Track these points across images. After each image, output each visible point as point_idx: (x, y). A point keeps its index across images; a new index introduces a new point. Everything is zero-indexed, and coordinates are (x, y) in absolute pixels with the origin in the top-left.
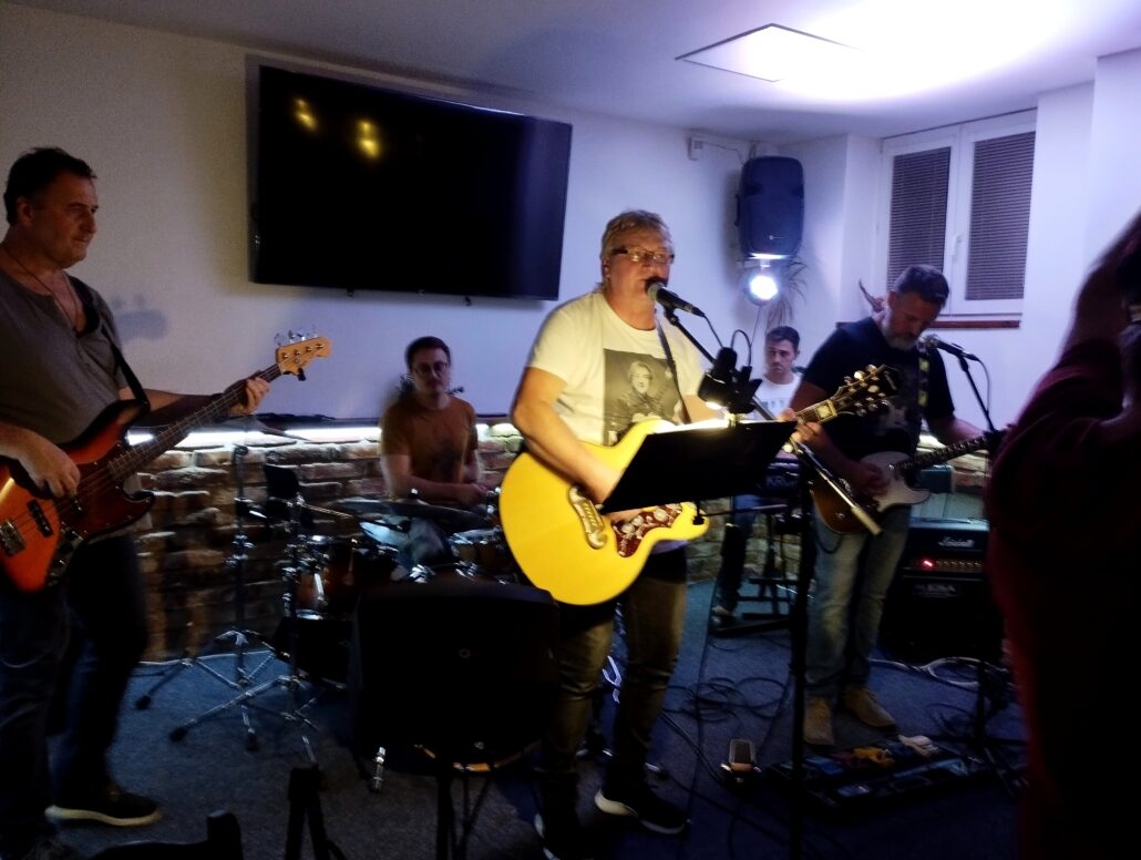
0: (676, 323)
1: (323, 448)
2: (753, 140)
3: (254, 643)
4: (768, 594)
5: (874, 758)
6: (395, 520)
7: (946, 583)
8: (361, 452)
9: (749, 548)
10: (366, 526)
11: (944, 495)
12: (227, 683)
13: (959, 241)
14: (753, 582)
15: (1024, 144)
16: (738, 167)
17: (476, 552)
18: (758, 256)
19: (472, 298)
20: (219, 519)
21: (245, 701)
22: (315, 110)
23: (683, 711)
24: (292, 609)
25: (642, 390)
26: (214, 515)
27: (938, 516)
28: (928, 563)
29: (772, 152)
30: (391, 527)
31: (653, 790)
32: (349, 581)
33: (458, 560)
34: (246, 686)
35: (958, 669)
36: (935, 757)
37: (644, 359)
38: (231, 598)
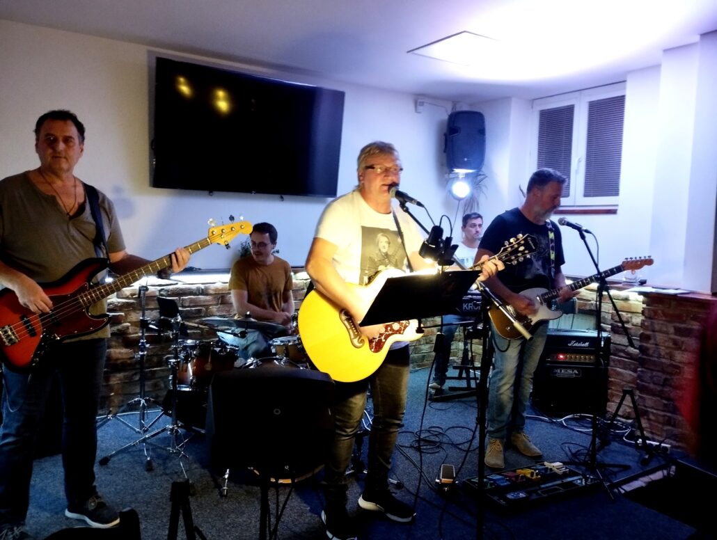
0: (407, 211)
1: (194, 287)
2: (454, 100)
3: (150, 405)
4: (464, 375)
5: (529, 476)
6: (238, 330)
7: (573, 369)
8: (217, 289)
9: (453, 347)
10: (219, 334)
11: (571, 315)
12: (135, 430)
13: (579, 161)
14: (455, 368)
15: (618, 103)
16: (446, 117)
17: (286, 350)
18: (457, 170)
19: (284, 196)
20: (130, 330)
21: (144, 440)
22: (191, 83)
23: (411, 447)
24: (174, 385)
25: (384, 251)
26: (128, 327)
27: (568, 328)
28: (561, 357)
29: (465, 108)
30: (235, 335)
31: (393, 495)
32: (208, 367)
33: (275, 354)
34: (145, 431)
35: (580, 421)
36: (565, 475)
37: (385, 231)
38: (137, 378)
